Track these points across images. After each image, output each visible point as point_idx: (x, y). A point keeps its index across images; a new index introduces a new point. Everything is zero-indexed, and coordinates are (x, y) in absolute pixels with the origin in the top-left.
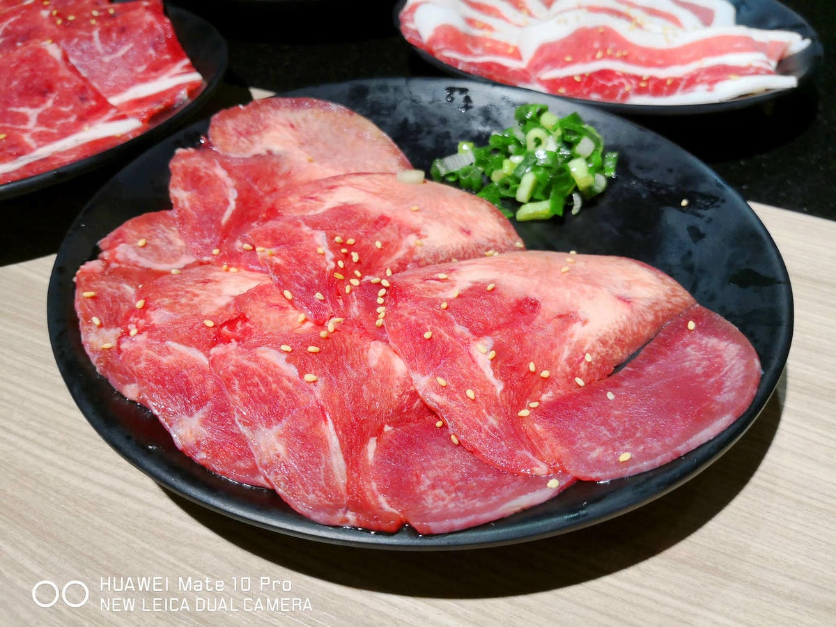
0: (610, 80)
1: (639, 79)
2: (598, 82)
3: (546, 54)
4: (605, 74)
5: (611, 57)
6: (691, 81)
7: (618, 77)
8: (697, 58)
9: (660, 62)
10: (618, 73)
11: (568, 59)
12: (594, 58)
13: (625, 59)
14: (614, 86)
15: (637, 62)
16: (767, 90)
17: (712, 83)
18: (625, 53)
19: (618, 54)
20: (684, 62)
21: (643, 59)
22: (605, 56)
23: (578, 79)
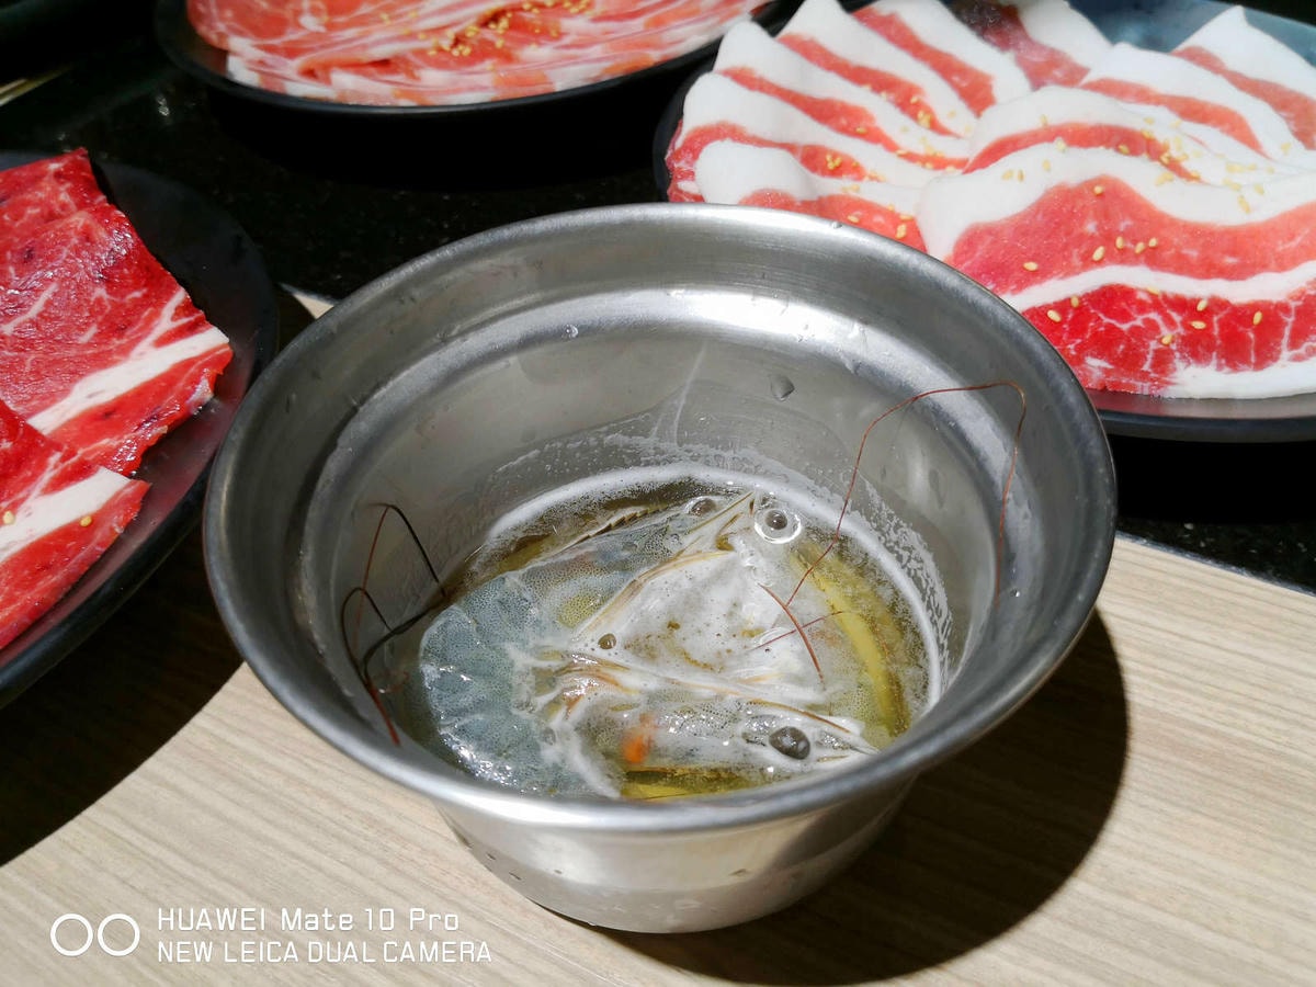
0: (1125, 317)
1: (1185, 306)
2: (1099, 321)
3: (981, 251)
4: (1113, 299)
5: (1124, 257)
7: (1142, 307)
10: (1141, 296)
11: (1031, 263)
12: (1088, 262)
13: (1153, 259)
14: (1135, 330)
15: (1181, 266)
19: (1139, 248)
21: (1193, 256)
22: (1113, 255)
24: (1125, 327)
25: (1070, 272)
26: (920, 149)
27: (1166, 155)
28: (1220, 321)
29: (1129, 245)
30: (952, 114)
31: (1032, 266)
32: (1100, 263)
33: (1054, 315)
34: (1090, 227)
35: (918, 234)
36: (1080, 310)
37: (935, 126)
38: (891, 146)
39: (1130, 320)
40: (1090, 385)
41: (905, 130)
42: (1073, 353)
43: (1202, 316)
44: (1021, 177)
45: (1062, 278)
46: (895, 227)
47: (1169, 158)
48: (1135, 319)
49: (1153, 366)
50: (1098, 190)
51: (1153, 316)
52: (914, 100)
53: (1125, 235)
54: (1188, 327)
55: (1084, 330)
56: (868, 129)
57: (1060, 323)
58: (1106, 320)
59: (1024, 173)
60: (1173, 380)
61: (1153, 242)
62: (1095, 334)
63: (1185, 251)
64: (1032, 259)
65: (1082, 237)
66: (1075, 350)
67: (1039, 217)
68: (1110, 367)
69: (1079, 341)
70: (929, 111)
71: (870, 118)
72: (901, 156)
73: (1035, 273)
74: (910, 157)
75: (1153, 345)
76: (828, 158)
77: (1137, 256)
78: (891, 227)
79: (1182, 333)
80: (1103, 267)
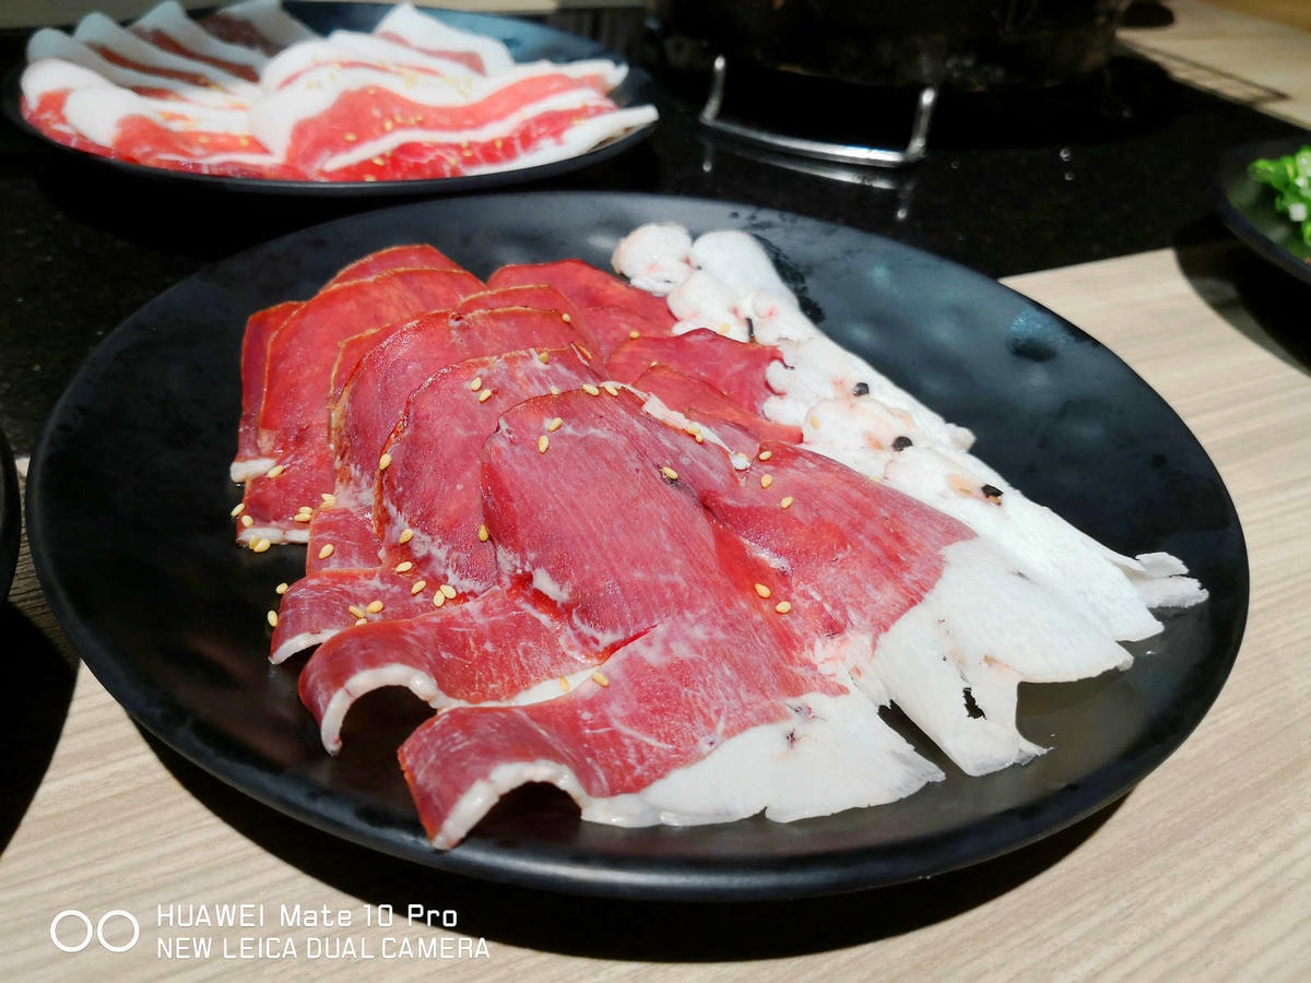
1: (458, 147)
2: (407, 162)
3: (312, 135)
6: (527, 139)
7: (429, 149)
8: (512, 109)
9: (469, 122)
10: (427, 145)
11: (351, 137)
12: (383, 132)
13: (422, 125)
16: (628, 129)
17: (556, 134)
18: (420, 118)
19: (412, 121)
20: (500, 117)
21: (445, 121)
22: (398, 126)
23: (379, 162)
29: (406, 120)
32: (392, 131)
34: (375, 112)
44: (319, 87)
53: (400, 115)
63: (440, 120)
77: (413, 125)
80: (395, 133)
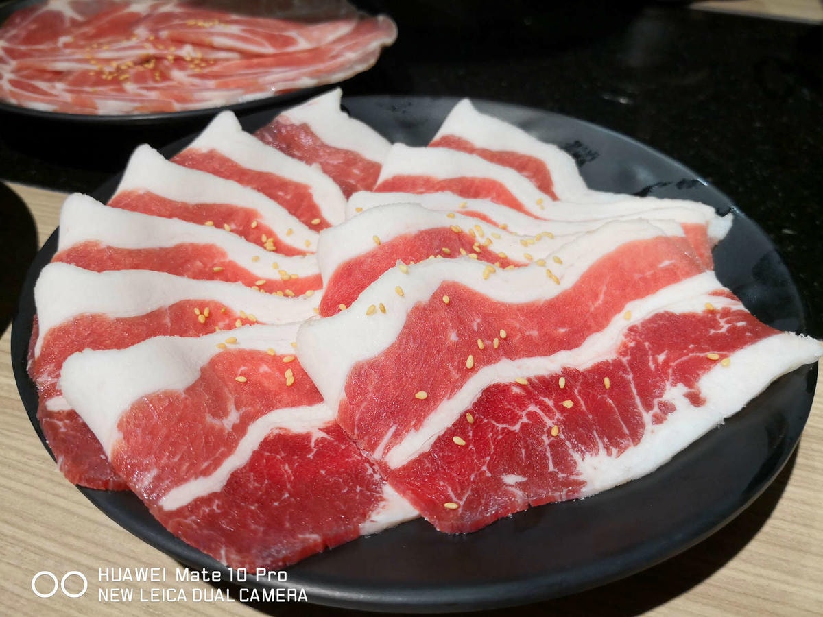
0: (513, 418)
4: (496, 401)
5: (487, 357)
12: (466, 373)
13: (510, 350)
14: (526, 429)
24: (517, 428)
25: (454, 388)
26: (275, 275)
27: (476, 244)
28: (579, 392)
29: (488, 342)
30: (290, 232)
31: (422, 395)
32: (474, 369)
33: (458, 440)
34: (453, 337)
35: (305, 375)
36: (477, 425)
37: (281, 249)
38: (249, 280)
39: (518, 420)
40: (518, 510)
41: (256, 259)
42: (489, 475)
43: (566, 393)
44: (384, 310)
45: (449, 398)
46: (283, 373)
47: (480, 247)
48: (521, 417)
49: (556, 464)
50: (446, 299)
51: (533, 408)
52: (254, 225)
53: (480, 334)
54: (563, 410)
55: (487, 444)
56: (223, 264)
57: (466, 447)
58: (500, 426)
59: (385, 305)
60: (581, 478)
61: (503, 334)
62: (498, 444)
63: (528, 333)
64: (420, 389)
65: (450, 349)
66: (490, 471)
67: (411, 344)
68: (524, 479)
69: (488, 459)
70: (270, 234)
71: (223, 254)
72: (261, 287)
73: (427, 399)
74: (269, 287)
75: (546, 440)
76: (197, 311)
77: (496, 351)
78: (277, 374)
79: (562, 418)
80: (477, 372)
